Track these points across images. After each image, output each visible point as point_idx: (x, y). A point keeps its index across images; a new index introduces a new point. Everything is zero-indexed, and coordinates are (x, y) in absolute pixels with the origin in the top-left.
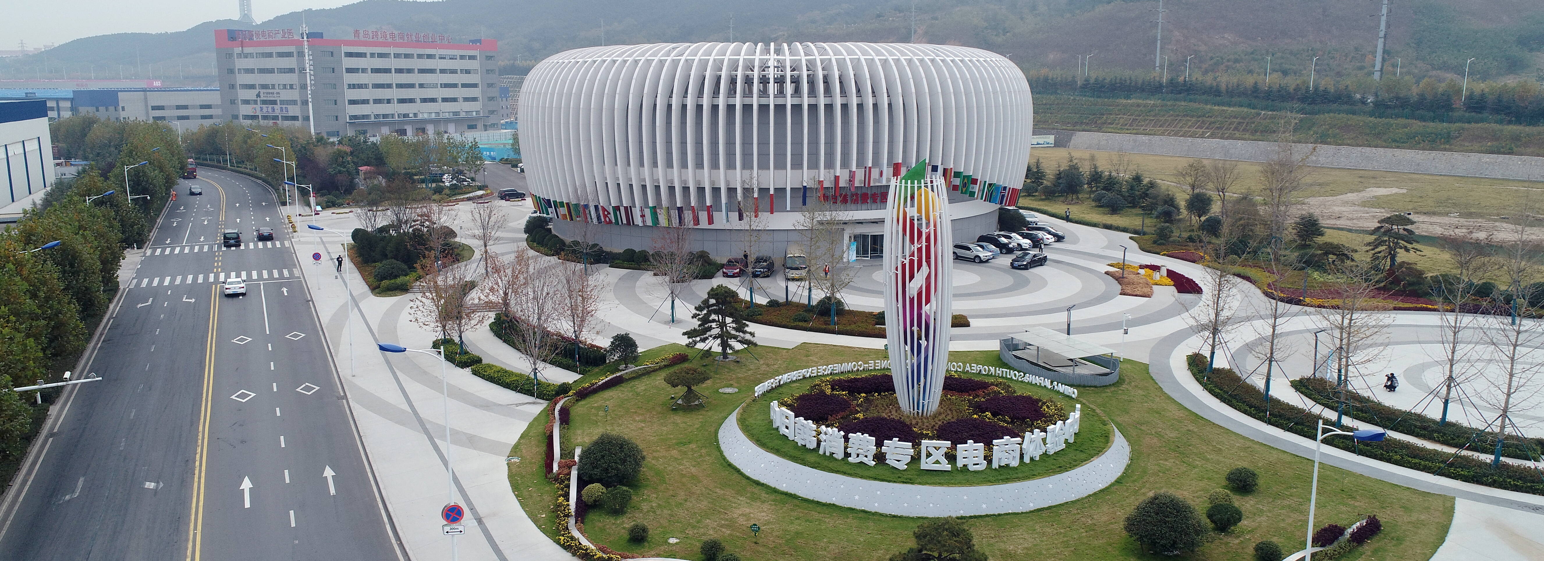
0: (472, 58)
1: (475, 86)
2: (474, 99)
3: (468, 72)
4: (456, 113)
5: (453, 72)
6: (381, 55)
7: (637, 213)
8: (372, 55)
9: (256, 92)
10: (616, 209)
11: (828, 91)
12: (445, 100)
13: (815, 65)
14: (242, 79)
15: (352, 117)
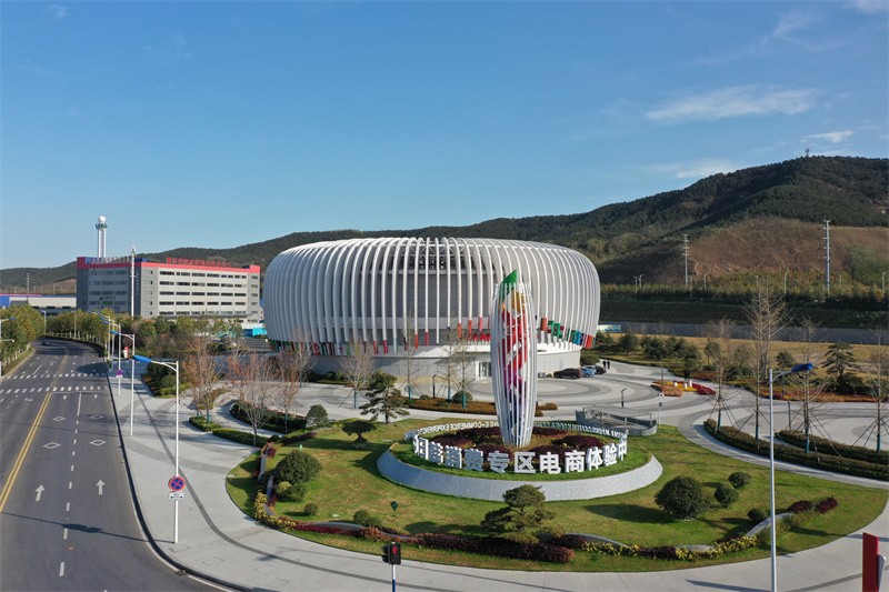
0: (244, 277)
1: (244, 295)
2: (243, 304)
3: (239, 286)
4: (231, 312)
5: (230, 286)
6: (184, 274)
7: (337, 346)
8: (178, 274)
9: (99, 297)
10: (324, 344)
11: (464, 266)
12: (223, 304)
13: (455, 251)
14: (93, 288)
15: (161, 313)
